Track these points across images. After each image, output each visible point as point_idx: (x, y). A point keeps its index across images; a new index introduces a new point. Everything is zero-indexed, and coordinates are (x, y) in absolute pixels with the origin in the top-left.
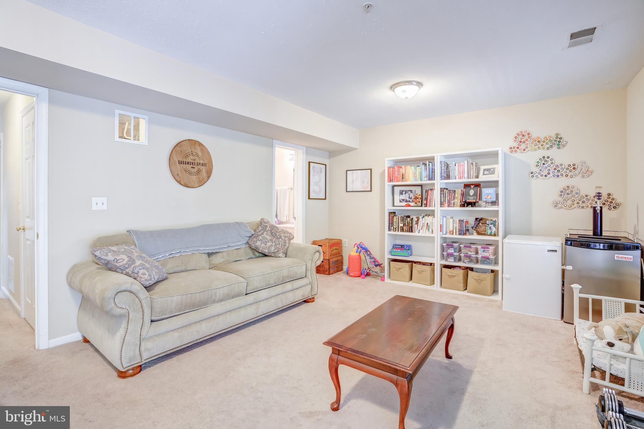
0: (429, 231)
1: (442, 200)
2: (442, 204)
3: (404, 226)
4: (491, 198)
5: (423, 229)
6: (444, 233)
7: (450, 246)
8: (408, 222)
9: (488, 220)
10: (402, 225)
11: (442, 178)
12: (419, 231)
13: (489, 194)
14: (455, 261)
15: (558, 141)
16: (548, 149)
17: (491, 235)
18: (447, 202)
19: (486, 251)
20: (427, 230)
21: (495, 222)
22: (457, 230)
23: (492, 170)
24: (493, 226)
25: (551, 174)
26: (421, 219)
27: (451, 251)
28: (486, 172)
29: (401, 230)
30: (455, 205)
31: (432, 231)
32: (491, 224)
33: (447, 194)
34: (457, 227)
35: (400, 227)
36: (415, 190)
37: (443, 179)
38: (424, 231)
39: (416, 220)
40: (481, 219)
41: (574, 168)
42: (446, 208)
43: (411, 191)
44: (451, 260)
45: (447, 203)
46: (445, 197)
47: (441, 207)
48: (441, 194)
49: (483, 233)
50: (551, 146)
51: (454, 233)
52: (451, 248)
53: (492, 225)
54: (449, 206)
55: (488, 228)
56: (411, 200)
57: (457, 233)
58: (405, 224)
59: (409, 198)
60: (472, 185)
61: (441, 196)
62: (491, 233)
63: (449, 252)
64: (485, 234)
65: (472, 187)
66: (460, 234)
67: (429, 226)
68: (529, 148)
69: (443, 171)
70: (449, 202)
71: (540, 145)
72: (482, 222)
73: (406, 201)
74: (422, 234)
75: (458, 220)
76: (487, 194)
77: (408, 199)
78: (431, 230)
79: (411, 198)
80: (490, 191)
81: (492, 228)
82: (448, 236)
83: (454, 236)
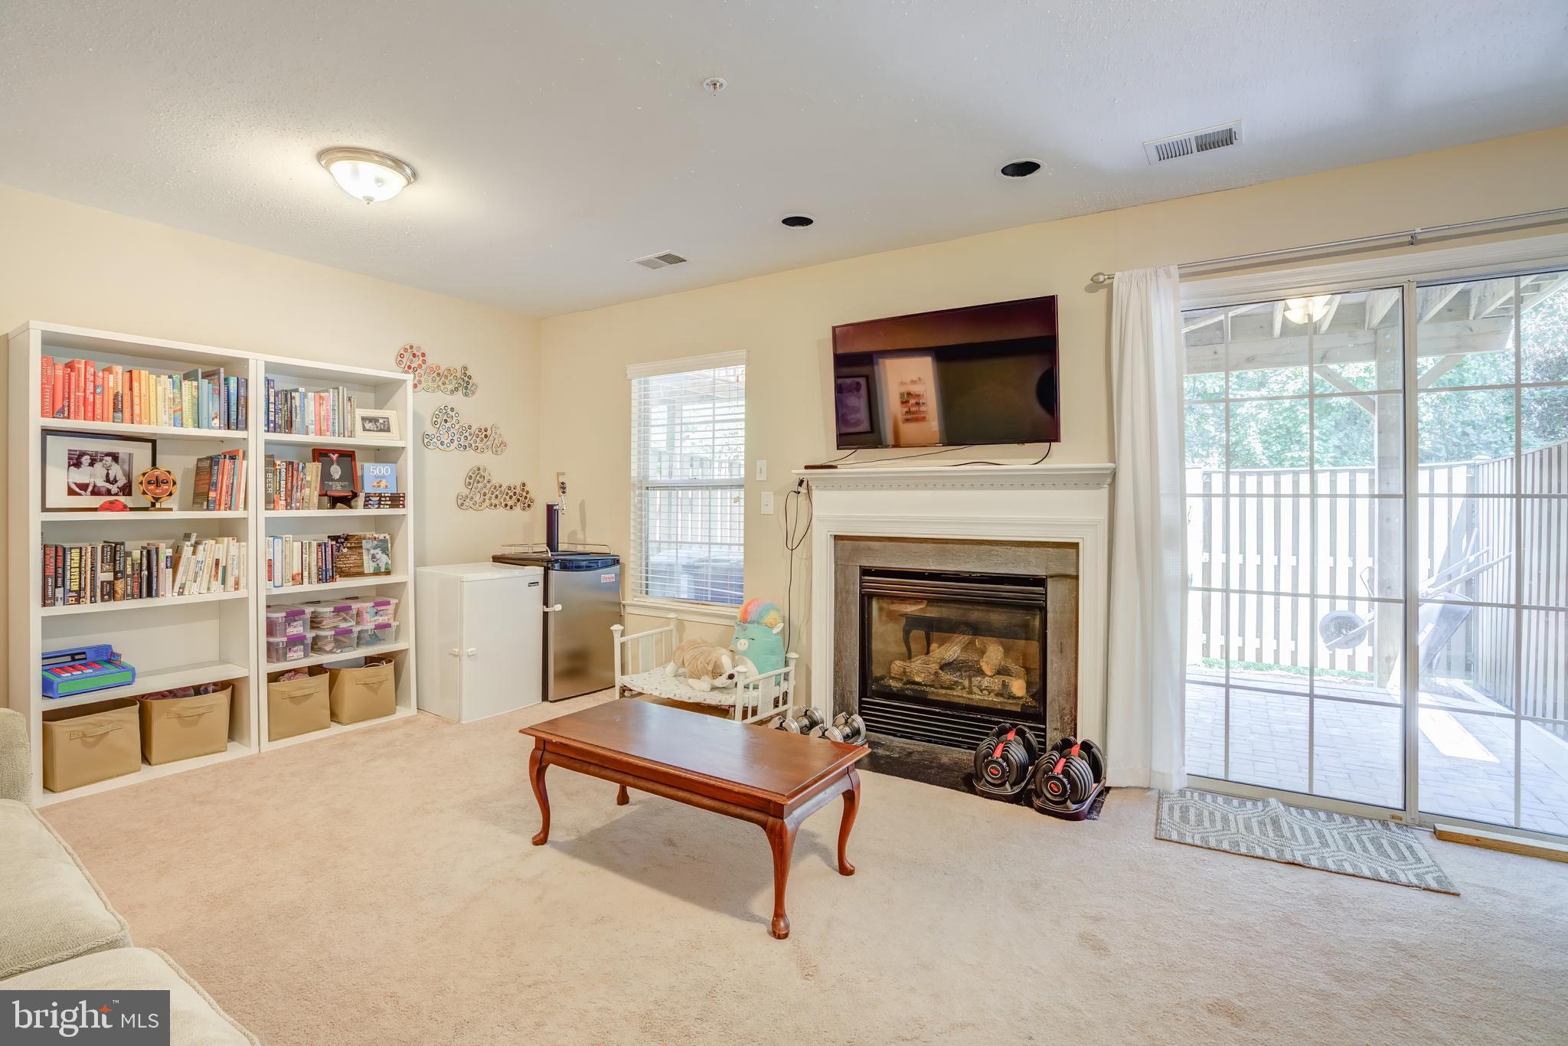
0: (224, 582)
1: (270, 491)
2: (270, 502)
3: (116, 578)
4: (386, 486)
5: (199, 579)
6: (278, 582)
7: (293, 616)
8: (133, 564)
9: (364, 539)
10: (109, 576)
11: (271, 426)
12: (182, 587)
13: (384, 477)
14: (306, 656)
15: (465, 383)
16: (452, 392)
17: (377, 573)
18: (283, 494)
19: (381, 613)
20: (214, 583)
21: (385, 541)
22: (314, 570)
23: (381, 421)
24: (380, 552)
25: (456, 443)
26: (187, 550)
27: (297, 629)
28: (368, 425)
29: (102, 596)
30: (305, 505)
31: (237, 583)
32: (375, 548)
33: (283, 474)
34: (314, 563)
35: (99, 584)
36: (130, 455)
37: (271, 429)
38: (205, 585)
39: (169, 553)
40: (347, 538)
41: (486, 436)
42: (281, 513)
43: (115, 457)
44: (295, 655)
45: (283, 498)
46: (280, 480)
47: (266, 509)
48: (266, 472)
49: (354, 570)
50: (456, 389)
51: (306, 580)
52: (295, 621)
53: (378, 551)
54: (288, 506)
55: (366, 558)
56: (114, 489)
57: (314, 578)
58: (120, 572)
59: (108, 480)
60: (334, 452)
61: (266, 478)
62: (378, 567)
63: (291, 634)
64: (361, 574)
65: (335, 457)
66: (320, 580)
67: (225, 568)
68: (424, 385)
69: (272, 406)
70: (289, 496)
71: (440, 383)
72: (349, 545)
73: (96, 492)
74: (196, 594)
75: (314, 544)
76: (376, 477)
77: (101, 483)
78: (230, 581)
79: (115, 481)
80: (383, 471)
81: (378, 556)
82: (290, 589)
83: (306, 587)
